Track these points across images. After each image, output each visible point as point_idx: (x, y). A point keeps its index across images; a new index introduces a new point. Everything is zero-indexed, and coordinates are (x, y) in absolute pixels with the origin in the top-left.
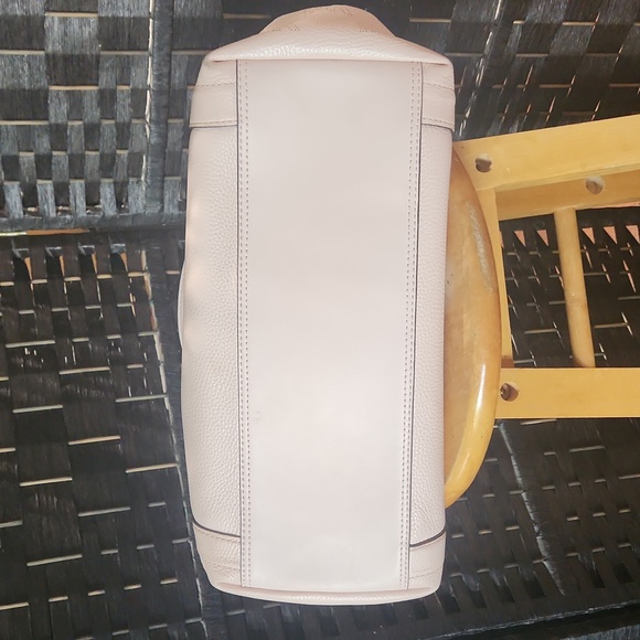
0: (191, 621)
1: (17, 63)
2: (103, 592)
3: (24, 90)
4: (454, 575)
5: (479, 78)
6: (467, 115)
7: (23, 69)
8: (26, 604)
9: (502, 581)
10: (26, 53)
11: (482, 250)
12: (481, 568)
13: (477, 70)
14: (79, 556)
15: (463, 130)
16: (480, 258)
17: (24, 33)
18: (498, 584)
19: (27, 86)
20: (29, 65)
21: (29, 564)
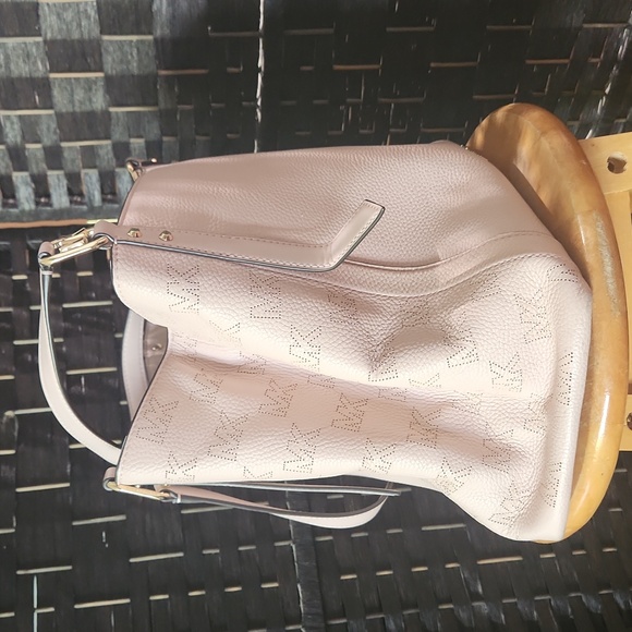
0: (291, 628)
1: (127, 48)
2: (203, 593)
3: (133, 76)
4: (573, 595)
5: (622, 50)
6: (607, 91)
7: (131, 54)
8: (128, 601)
9: (627, 603)
10: (134, 38)
11: (609, 269)
12: (605, 589)
13: (620, 42)
14: (181, 554)
15: (603, 108)
16: (606, 277)
17: (132, 18)
18: (623, 607)
19: (136, 72)
20: (138, 49)
21: (132, 560)
